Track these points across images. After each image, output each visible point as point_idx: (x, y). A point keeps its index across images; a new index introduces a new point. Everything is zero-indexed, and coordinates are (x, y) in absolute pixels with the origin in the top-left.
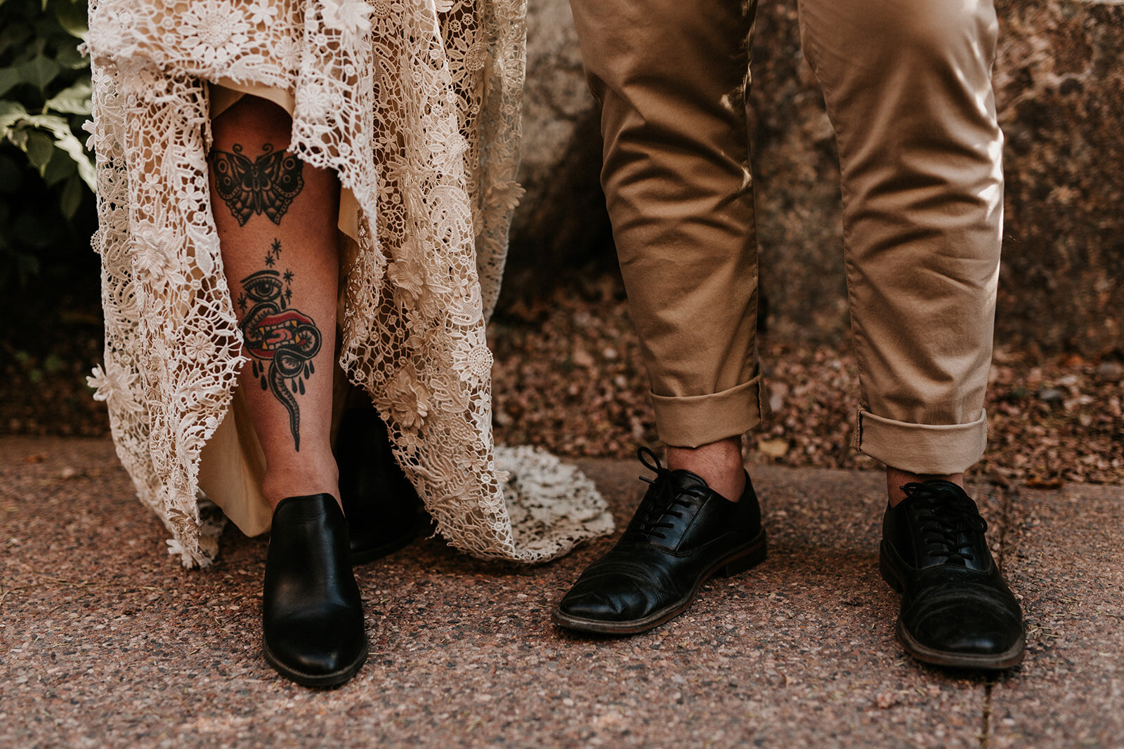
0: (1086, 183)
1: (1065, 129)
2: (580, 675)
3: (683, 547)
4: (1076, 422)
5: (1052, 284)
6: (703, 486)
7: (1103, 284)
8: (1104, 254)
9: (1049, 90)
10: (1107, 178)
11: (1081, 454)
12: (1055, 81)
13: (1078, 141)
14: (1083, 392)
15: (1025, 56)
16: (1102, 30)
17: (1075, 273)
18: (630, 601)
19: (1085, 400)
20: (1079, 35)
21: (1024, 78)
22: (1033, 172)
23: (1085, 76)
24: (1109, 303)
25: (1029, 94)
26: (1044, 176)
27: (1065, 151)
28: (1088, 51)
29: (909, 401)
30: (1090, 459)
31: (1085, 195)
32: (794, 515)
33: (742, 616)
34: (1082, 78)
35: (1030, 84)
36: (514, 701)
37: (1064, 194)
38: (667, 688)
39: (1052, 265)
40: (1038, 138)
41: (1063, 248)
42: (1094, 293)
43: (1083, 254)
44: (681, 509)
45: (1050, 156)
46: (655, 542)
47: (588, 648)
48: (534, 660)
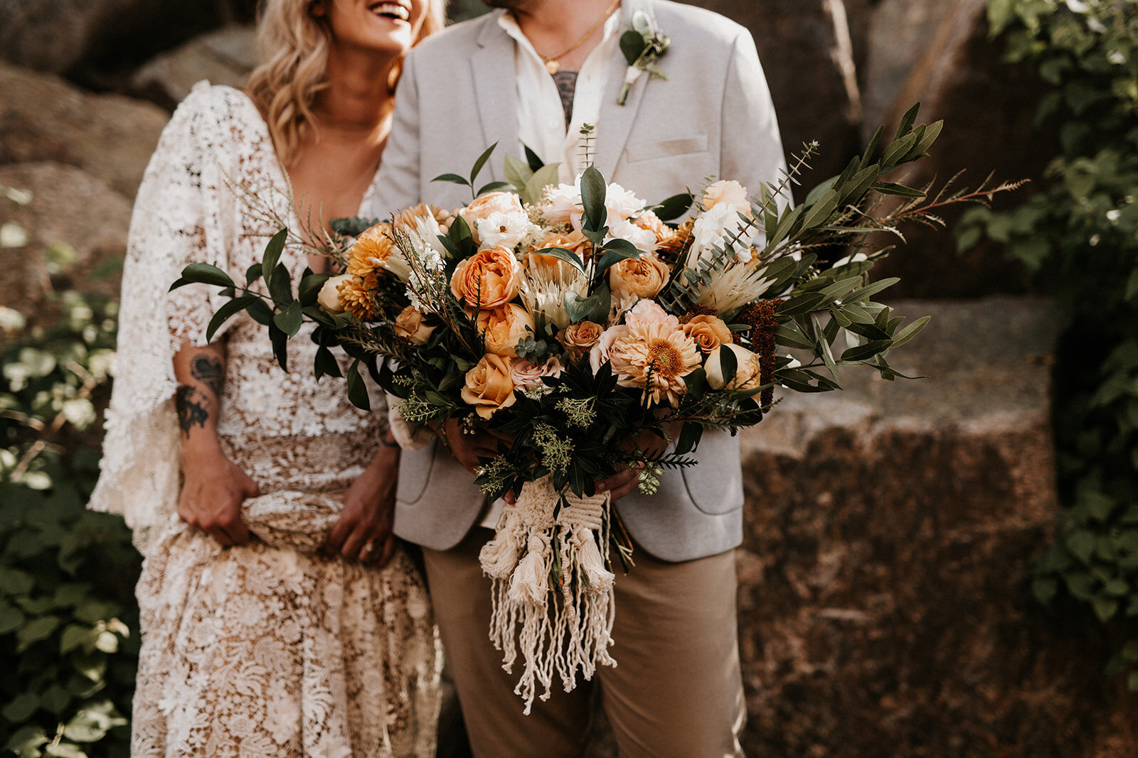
0: (834, 742)
1: (817, 704)
9: (804, 676)
12: (807, 668)
13: (826, 713)
15: (787, 651)
16: (839, 637)
20: (824, 639)
21: (786, 666)
22: (796, 735)
23: (829, 666)
26: (803, 737)
27: (817, 719)
28: (830, 649)
31: (834, 751)
34: (827, 668)
35: (790, 671)
37: (818, 751)
40: (798, 710)
45: (807, 723)
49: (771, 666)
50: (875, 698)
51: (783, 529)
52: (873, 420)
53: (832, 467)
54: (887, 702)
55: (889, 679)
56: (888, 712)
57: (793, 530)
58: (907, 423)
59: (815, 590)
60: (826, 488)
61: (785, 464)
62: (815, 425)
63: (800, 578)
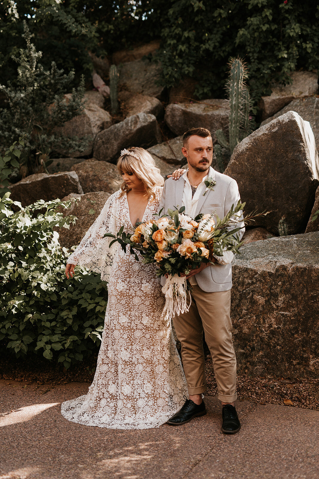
0: (282, 346)
1: (278, 335)
2: (169, 430)
3: (189, 412)
4: (275, 392)
5: (277, 364)
6: (193, 402)
7: (287, 365)
8: (287, 358)
9: (275, 328)
10: (286, 345)
11: (273, 398)
13: (281, 338)
14: (278, 386)
15: (271, 322)
16: (283, 318)
17: (281, 362)
18: (179, 420)
19: (278, 387)
20: (280, 319)
21: (271, 326)
22: (273, 343)
24: (288, 368)
25: (272, 329)
26: (275, 344)
27: (278, 339)
28: (281, 322)
29: (223, 391)
30: (273, 399)
31: (282, 348)
32: (216, 407)
33: (197, 423)
34: (281, 326)
35: (272, 327)
36: (158, 433)
37: (279, 347)
38: (180, 433)
39: (277, 361)
40: (273, 337)
41: (279, 357)
42: (285, 366)
43: (283, 359)
44: (189, 406)
45: (276, 340)
46: (184, 411)
47: (172, 426)
48: (163, 428)
49: (267, 325)
50: (293, 335)
51: (270, 291)
52: (292, 264)
53: (282, 275)
54: (296, 336)
55: (296, 329)
56: (297, 338)
57: (272, 291)
58: (300, 265)
59: (278, 306)
60: (280, 281)
61: (270, 274)
62: (278, 264)
63: (274, 303)
